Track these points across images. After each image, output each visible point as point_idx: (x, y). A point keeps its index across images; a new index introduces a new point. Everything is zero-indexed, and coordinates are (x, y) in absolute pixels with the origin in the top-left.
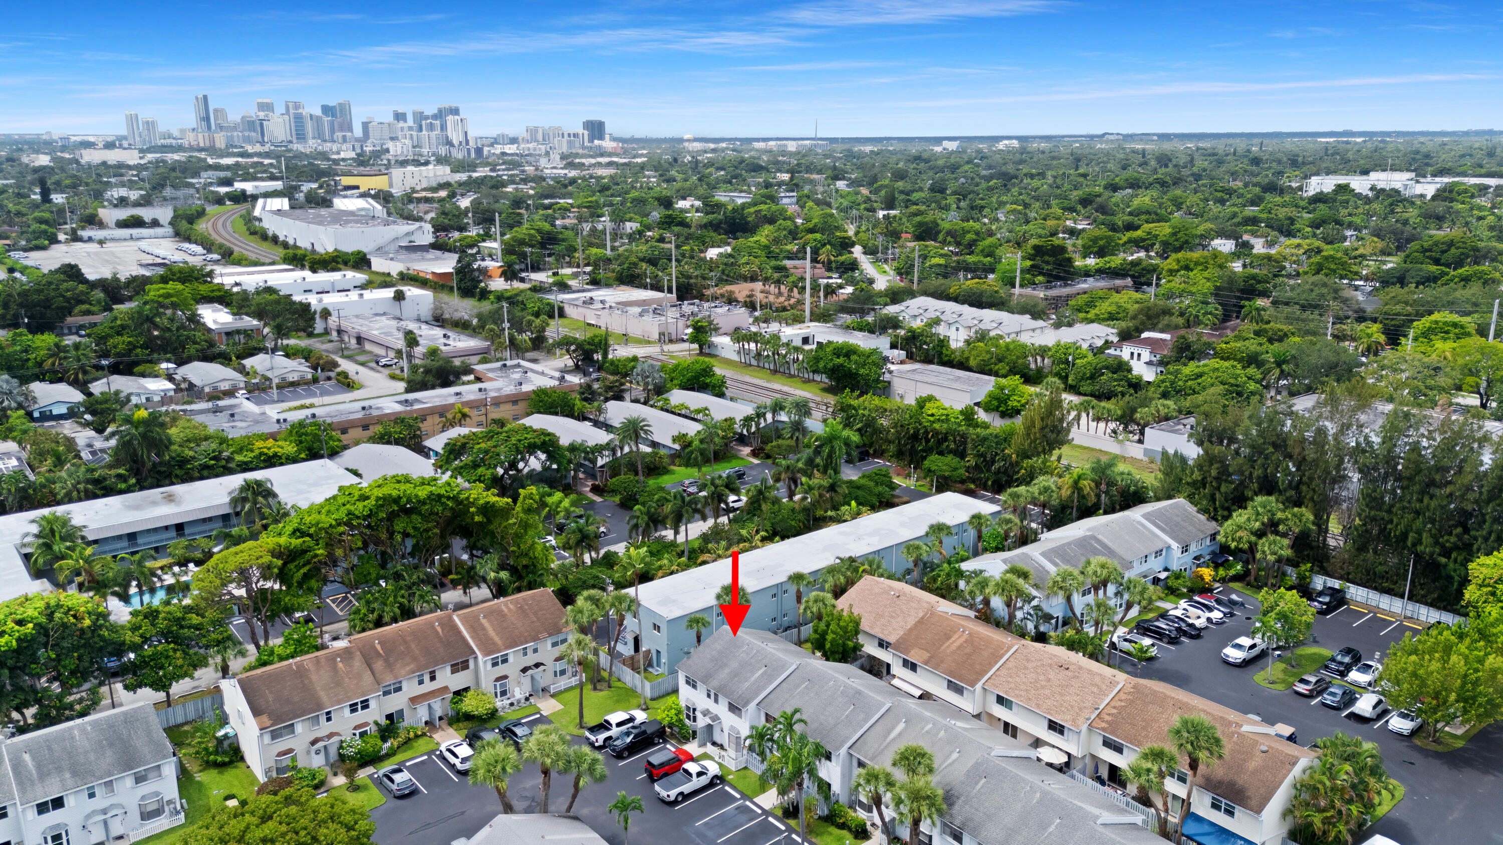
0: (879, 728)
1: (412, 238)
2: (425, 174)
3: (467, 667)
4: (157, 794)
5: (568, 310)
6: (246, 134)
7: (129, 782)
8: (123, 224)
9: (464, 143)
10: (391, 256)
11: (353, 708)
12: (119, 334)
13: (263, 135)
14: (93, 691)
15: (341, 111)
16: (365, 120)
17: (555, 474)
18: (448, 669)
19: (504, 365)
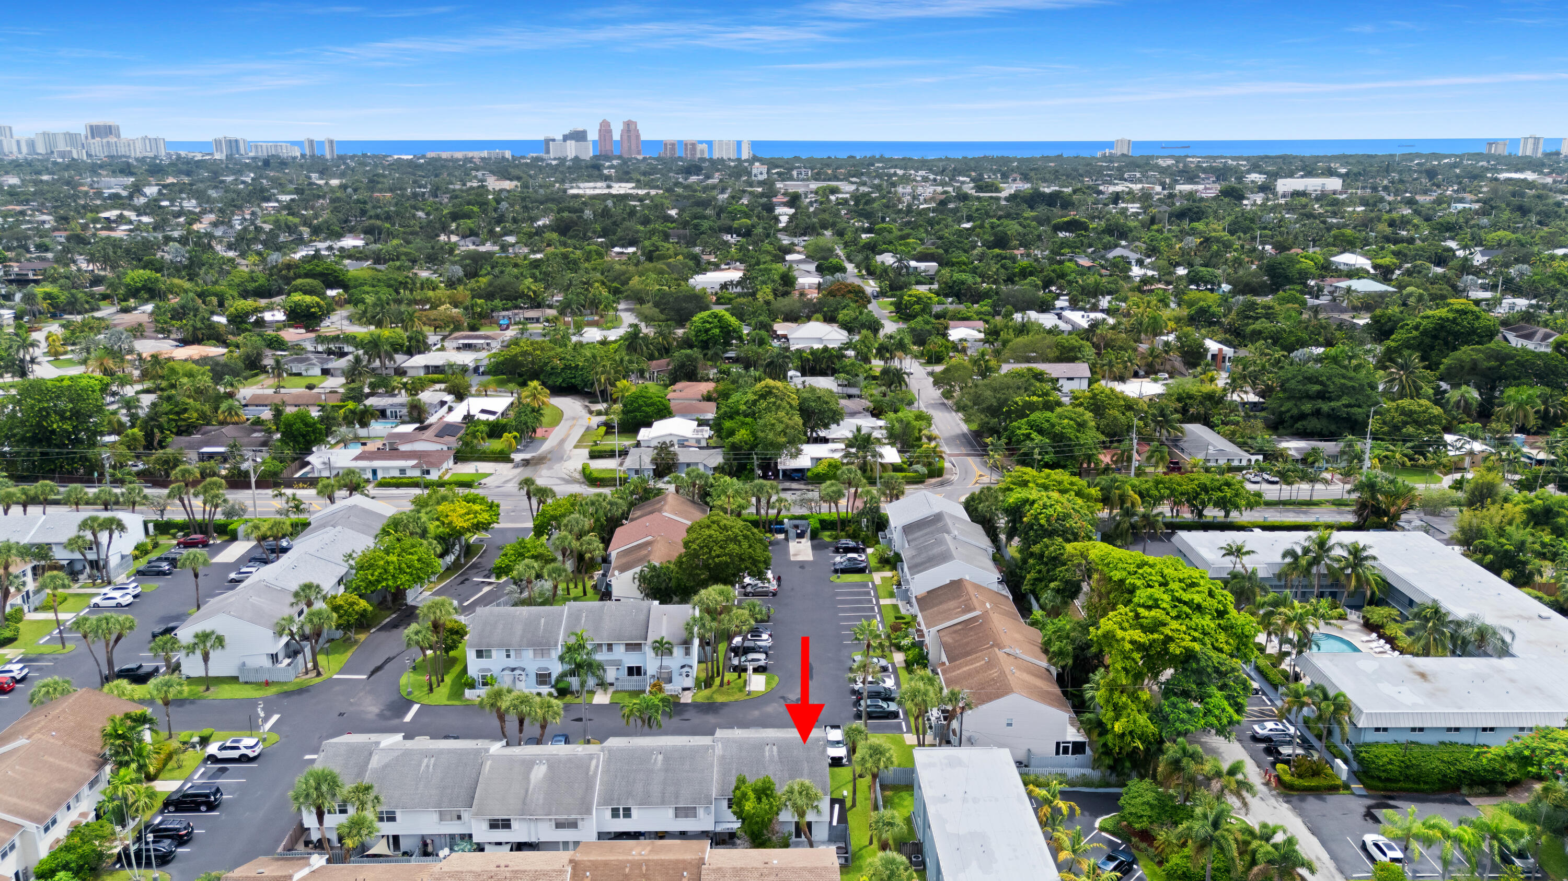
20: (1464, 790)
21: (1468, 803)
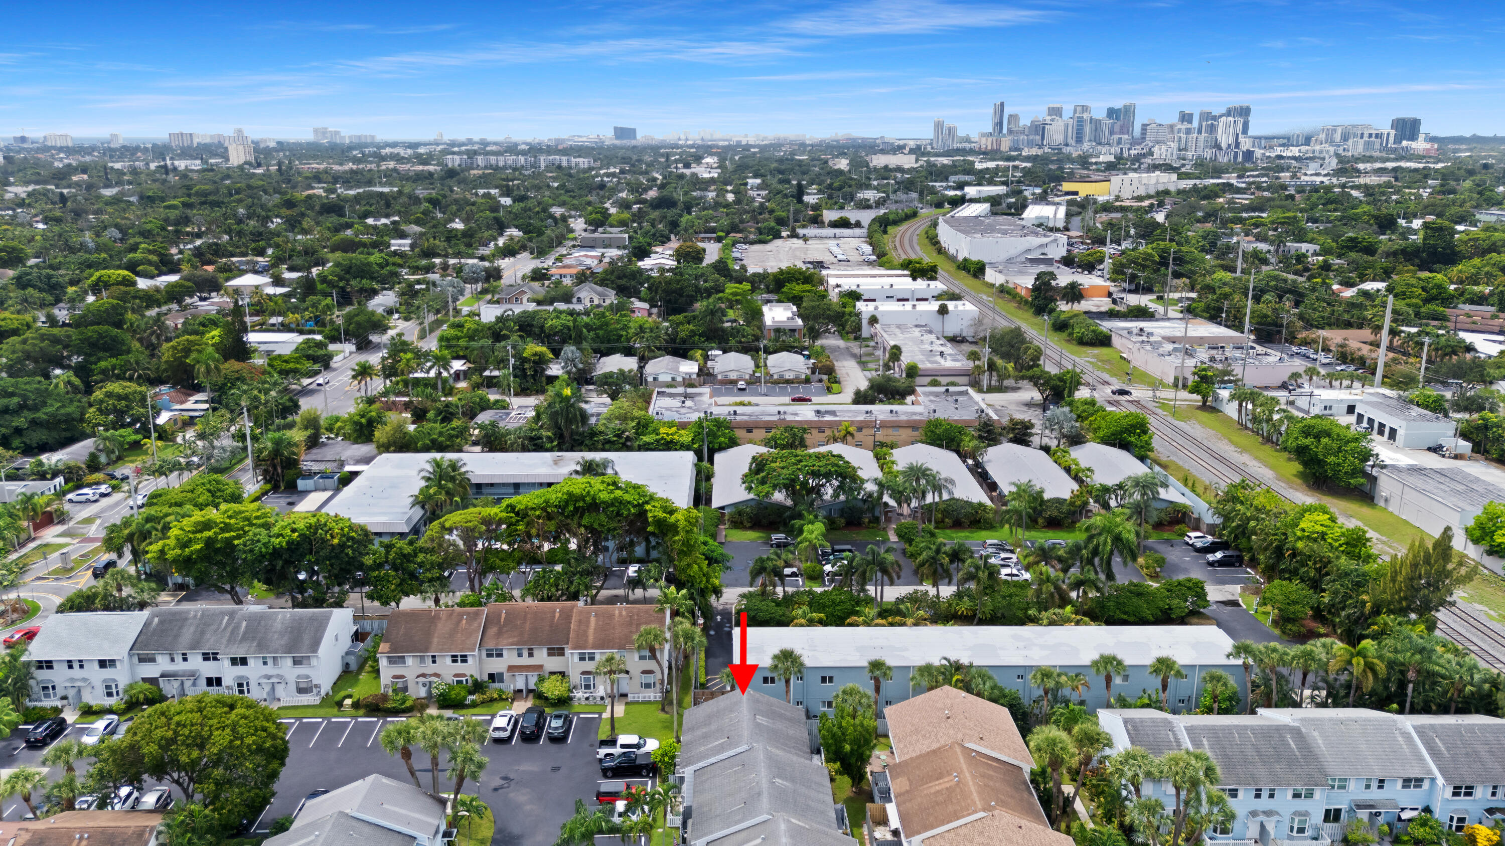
0: (743, 834)
1: (1045, 250)
2: (1144, 181)
3: (563, 654)
4: (307, 677)
5: (1115, 340)
6: (1031, 137)
7: (289, 662)
8: (835, 225)
9: (1233, 146)
10: (1000, 268)
11: (454, 659)
12: (689, 323)
13: (1043, 138)
14: (345, 593)
15: (1125, 113)
16: (1146, 122)
17: (860, 504)
18: (545, 651)
19: (947, 391)
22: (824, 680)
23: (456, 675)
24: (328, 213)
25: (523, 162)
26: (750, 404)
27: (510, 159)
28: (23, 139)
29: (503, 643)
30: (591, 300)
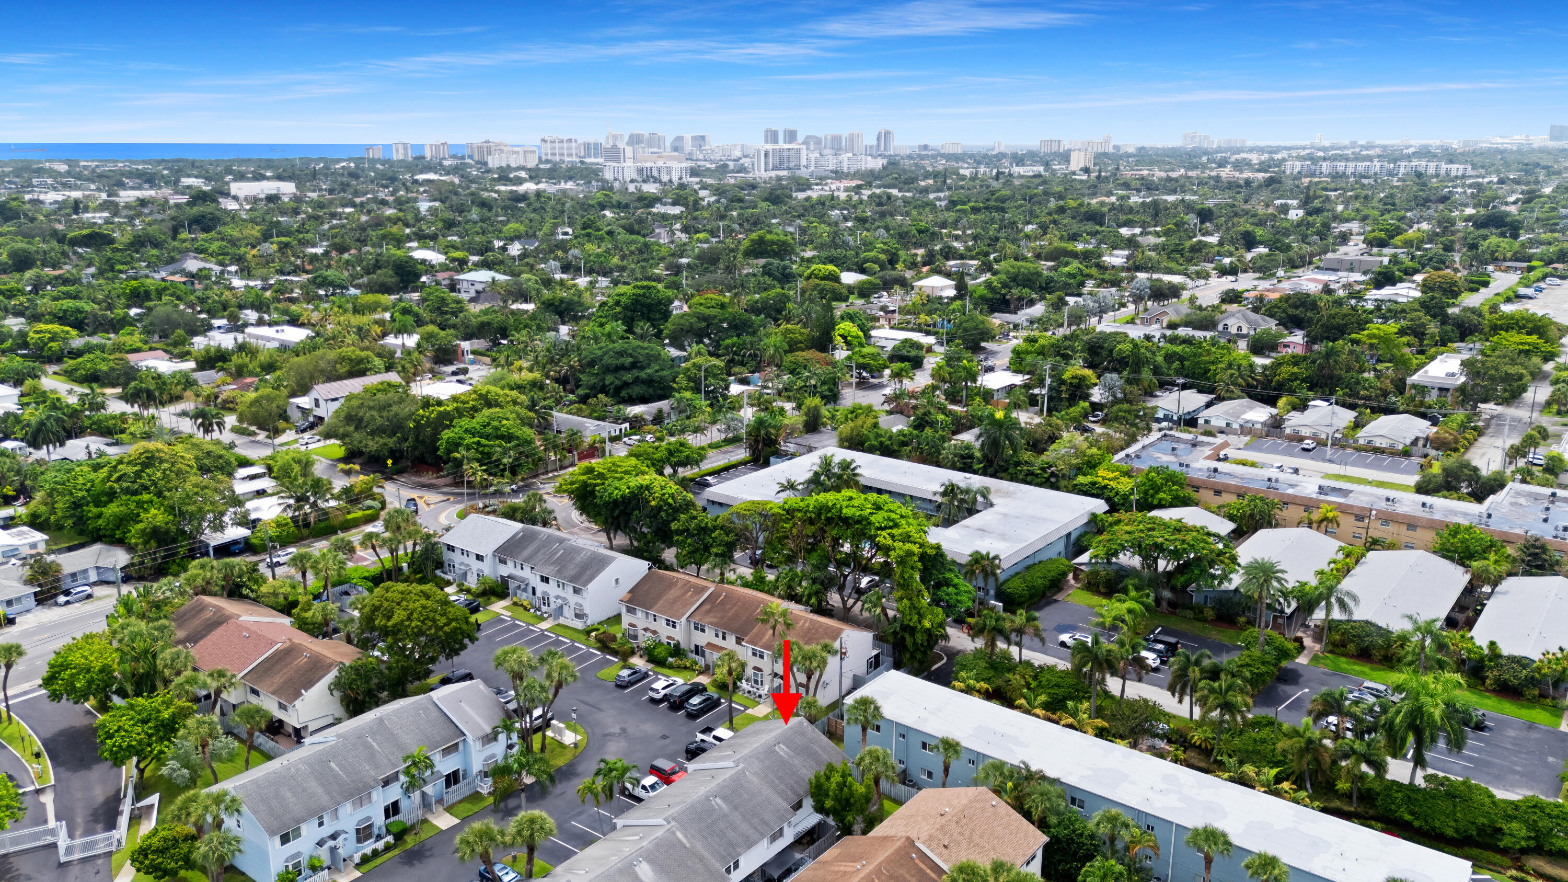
4: (581, 605)
7: (571, 590)
11: (668, 623)
18: (733, 638)
19: (1554, 495)
20: (1048, 594)
21: (1056, 601)
22: (924, 746)
23: (668, 637)
24: (1088, 220)
25: (1377, 169)
26: (1253, 465)
27: (1361, 166)
28: (925, 147)
29: (705, 621)
30: (1239, 329)
